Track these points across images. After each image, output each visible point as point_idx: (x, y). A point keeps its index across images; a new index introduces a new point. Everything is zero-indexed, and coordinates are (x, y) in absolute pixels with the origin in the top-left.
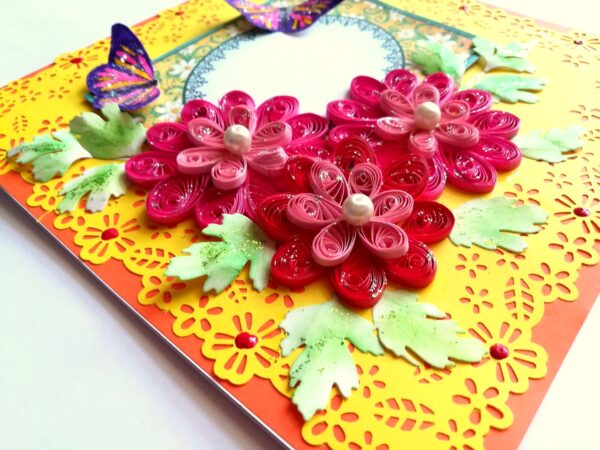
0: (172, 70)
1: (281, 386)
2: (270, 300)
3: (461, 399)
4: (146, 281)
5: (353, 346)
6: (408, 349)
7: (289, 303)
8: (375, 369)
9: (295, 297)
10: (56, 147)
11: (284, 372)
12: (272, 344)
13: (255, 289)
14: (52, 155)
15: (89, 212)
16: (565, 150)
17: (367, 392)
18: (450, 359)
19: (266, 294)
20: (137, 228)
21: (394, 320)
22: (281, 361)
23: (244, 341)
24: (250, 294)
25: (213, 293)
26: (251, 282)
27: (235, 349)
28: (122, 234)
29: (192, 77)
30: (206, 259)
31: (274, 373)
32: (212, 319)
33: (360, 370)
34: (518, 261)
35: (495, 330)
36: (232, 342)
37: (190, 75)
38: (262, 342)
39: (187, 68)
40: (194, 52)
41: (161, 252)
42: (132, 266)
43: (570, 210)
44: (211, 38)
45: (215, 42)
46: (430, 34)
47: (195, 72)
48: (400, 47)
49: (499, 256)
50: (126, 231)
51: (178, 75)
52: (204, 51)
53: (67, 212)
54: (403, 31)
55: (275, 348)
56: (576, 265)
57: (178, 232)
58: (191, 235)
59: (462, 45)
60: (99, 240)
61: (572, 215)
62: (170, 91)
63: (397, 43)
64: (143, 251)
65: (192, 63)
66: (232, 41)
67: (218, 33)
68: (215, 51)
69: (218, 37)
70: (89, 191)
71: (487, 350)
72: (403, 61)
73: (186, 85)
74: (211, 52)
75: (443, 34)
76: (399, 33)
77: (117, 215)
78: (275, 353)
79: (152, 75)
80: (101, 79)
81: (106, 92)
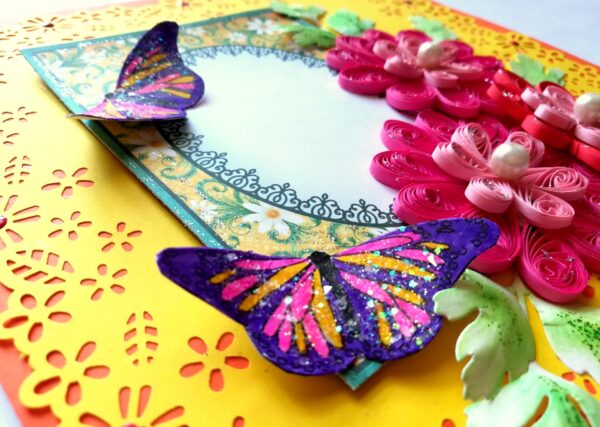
0: (273, 235)
29: (307, 210)
37: (301, 213)
39: (274, 215)
40: (217, 202)
43: (512, 47)
44: (169, 177)
45: (186, 175)
46: (246, 27)
47: (290, 205)
48: (264, 47)
49: (569, 82)
51: (295, 228)
52: (216, 190)
54: (229, 37)
56: (565, 60)
59: (276, 20)
61: (518, 48)
62: (345, 241)
63: (252, 46)
65: (258, 208)
66: (194, 157)
67: (156, 168)
68: (225, 178)
69: (168, 169)
72: (294, 53)
73: (329, 219)
74: (226, 183)
75: (251, 21)
76: (231, 40)
79: (292, 260)
80: (301, 346)
81: (347, 338)
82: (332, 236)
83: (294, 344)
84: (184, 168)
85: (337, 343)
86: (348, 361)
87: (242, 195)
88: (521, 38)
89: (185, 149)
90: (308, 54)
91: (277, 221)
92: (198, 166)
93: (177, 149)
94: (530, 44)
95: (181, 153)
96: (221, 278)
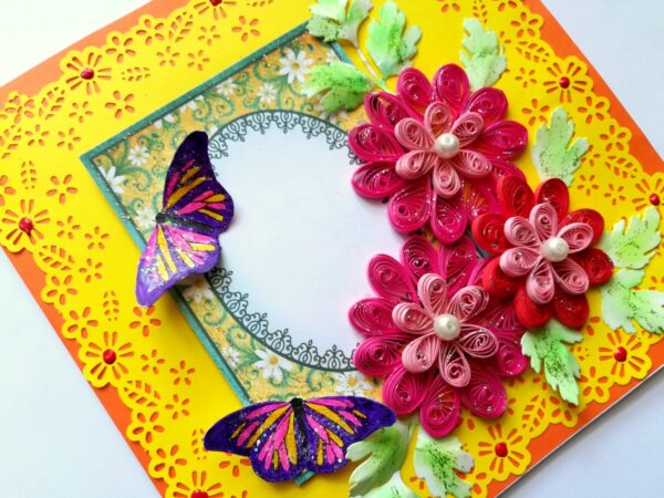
0: (271, 380)
1: (655, 339)
2: (591, 332)
4: (555, 420)
5: (636, 288)
6: (646, 254)
7: (596, 320)
8: (654, 279)
9: (592, 313)
11: (647, 334)
12: (625, 338)
13: (579, 343)
16: (496, 51)
18: (656, 231)
19: (586, 335)
21: (624, 255)
22: (639, 335)
23: (621, 356)
24: (583, 346)
25: (580, 371)
26: (576, 342)
27: (626, 363)
28: (504, 440)
29: (296, 357)
30: (561, 374)
31: (647, 342)
32: (598, 375)
33: (653, 288)
34: (594, 151)
35: (639, 195)
36: (620, 364)
37: (292, 359)
38: (624, 345)
39: (274, 362)
40: (239, 349)
41: (529, 408)
42: (539, 431)
43: (560, 89)
44: (209, 324)
45: (221, 321)
46: (278, 69)
47: (285, 352)
48: (292, 112)
49: (587, 162)
50: (500, 436)
51: (286, 374)
52: (239, 336)
53: (470, 490)
54: (259, 94)
55: (629, 337)
56: (607, 116)
57: (511, 392)
58: (517, 383)
59: (311, 47)
60: (506, 459)
61: (565, 90)
62: (315, 385)
63: (281, 111)
64: (525, 422)
65: (265, 355)
66: (226, 300)
67: (200, 314)
68: (246, 323)
69: (209, 314)
70: (454, 469)
71: (653, 206)
72: (320, 120)
73: (309, 366)
74: (245, 329)
75: (284, 55)
76: (262, 100)
77: (481, 444)
78: (633, 337)
79: (279, 404)
80: (276, 466)
81: (300, 459)
82: (308, 381)
83: (272, 465)
84: (219, 312)
85: (294, 462)
86: (298, 472)
87: (255, 341)
88: (579, 69)
89: (219, 290)
90: (333, 121)
91: (276, 367)
92: (228, 310)
93: (213, 289)
94: (584, 83)
95: (217, 294)
96: (237, 432)
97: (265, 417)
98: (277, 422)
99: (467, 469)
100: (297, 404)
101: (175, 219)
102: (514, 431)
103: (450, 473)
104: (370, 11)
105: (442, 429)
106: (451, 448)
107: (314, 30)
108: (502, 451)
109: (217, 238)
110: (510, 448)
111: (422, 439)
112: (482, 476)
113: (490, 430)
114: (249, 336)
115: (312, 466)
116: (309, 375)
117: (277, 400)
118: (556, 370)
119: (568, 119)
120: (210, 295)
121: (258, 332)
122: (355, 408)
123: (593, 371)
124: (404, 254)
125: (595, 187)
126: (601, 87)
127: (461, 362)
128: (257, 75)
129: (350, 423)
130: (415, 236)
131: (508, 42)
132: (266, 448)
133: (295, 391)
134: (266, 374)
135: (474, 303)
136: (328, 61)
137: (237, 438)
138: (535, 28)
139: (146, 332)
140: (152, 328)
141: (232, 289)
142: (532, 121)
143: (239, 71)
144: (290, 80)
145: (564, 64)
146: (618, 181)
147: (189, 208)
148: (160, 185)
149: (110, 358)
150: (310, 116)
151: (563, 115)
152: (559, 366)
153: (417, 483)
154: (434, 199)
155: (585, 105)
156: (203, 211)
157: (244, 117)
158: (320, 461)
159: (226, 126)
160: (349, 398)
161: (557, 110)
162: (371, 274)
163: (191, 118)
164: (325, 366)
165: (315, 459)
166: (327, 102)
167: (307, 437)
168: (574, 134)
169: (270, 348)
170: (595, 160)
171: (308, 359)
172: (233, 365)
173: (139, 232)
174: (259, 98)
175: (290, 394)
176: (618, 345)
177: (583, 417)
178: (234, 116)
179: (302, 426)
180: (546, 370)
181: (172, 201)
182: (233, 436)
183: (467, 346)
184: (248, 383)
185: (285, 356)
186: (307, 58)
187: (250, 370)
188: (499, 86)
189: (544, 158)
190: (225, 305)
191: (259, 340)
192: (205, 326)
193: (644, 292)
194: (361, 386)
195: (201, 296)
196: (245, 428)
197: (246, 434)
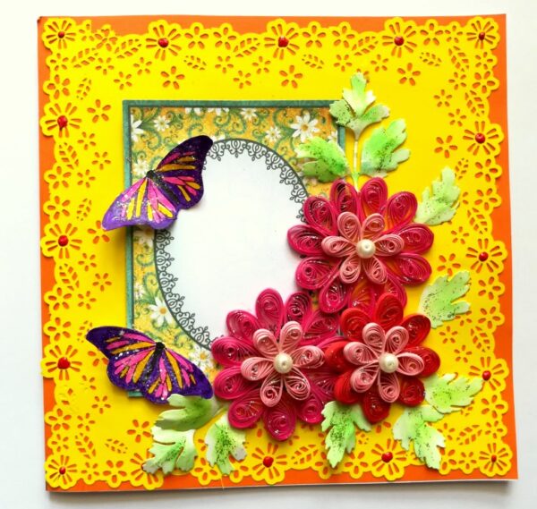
0: (154, 322)
1: (417, 463)
2: (379, 430)
3: (485, 411)
4: (315, 468)
5: (430, 423)
6: (452, 406)
7: (388, 425)
8: (446, 426)
9: (388, 420)
10: (178, 449)
11: (414, 456)
12: (398, 449)
13: (366, 432)
14: (182, 454)
15: (241, 461)
16: (451, 204)
17: (450, 438)
18: (471, 396)
19: (374, 430)
20: (276, 447)
21: (437, 397)
22: (409, 453)
23: (387, 458)
24: (367, 436)
25: (353, 449)
26: (364, 430)
27: (386, 465)
28: (274, 457)
29: (178, 318)
30: (338, 442)
31: (410, 460)
32: (363, 460)
33: (440, 431)
34: (469, 317)
35: (479, 365)
36: (382, 462)
37: (175, 318)
38: (394, 452)
39: (163, 311)
40: (146, 290)
41: (304, 449)
42: (300, 467)
43: (477, 259)
44: (139, 262)
45: (146, 265)
46: (292, 122)
47: (174, 310)
48: (281, 158)
49: (459, 320)
50: (274, 453)
51: (165, 324)
52: (152, 282)
53: (232, 471)
54: (268, 132)
55: (401, 450)
56: (496, 299)
57: (299, 431)
58: (307, 428)
59: (324, 120)
60: (267, 469)
61: (480, 262)
62: (179, 342)
63: (275, 153)
64: (295, 455)
65: (160, 304)
66: (158, 254)
67: (137, 252)
68: (161, 276)
69: (142, 256)
70: (230, 453)
71: (481, 379)
72: (296, 175)
73: (183, 329)
74: (159, 280)
75: (302, 115)
76: (267, 137)
77: (258, 450)
78: (403, 452)
79: (149, 340)
80: (122, 375)
81: (139, 381)
82: (176, 337)
83: (120, 374)
84: (149, 258)
85: (135, 381)
86: (133, 388)
87: (160, 292)
88: (500, 254)
89: (158, 245)
90: (305, 182)
91: (162, 316)
92: (155, 261)
93: (155, 242)
94: (497, 266)
95: (155, 246)
96: (112, 340)
97: (135, 341)
98: (141, 349)
99: (238, 458)
100: (160, 348)
101: (160, 181)
102: (284, 456)
103: (226, 452)
104: (384, 118)
105: (239, 423)
106: (237, 439)
107: (334, 110)
108: (268, 462)
109: (178, 211)
110: (274, 464)
111: (223, 421)
112: (245, 468)
113: (270, 445)
114: (157, 286)
115: (143, 390)
116: (180, 334)
117: (150, 336)
118: (336, 437)
119: (467, 283)
120: (150, 244)
121: (165, 287)
122: (193, 374)
123: (362, 455)
124: (290, 299)
125: (453, 341)
126: (506, 277)
127: (278, 390)
128: (275, 118)
129: (183, 380)
130: (305, 292)
131: (466, 202)
132: (123, 361)
133: (164, 338)
134: (153, 316)
135: (311, 360)
136: (329, 137)
137: (109, 343)
138: (492, 205)
139: (96, 240)
140: (101, 240)
141: (167, 249)
142: (441, 268)
143: (264, 107)
144: (295, 135)
145: (492, 244)
146: (471, 347)
147: (173, 180)
148: (164, 152)
149: (63, 242)
150: (291, 169)
151: (466, 279)
152: (340, 437)
153: (202, 445)
154: (334, 277)
155: (486, 281)
156: (180, 188)
157: (248, 141)
158: (151, 391)
159: (231, 140)
160: (193, 365)
161: (464, 272)
162: (260, 298)
163: (212, 120)
164: (193, 335)
165: (149, 388)
166: (308, 167)
167: (153, 370)
168: (464, 296)
169: (166, 302)
170: (466, 322)
171: (185, 324)
172: (136, 297)
173: (131, 174)
174: (267, 134)
175: (160, 338)
176: (390, 450)
177: (334, 477)
178: (241, 136)
179: (154, 363)
180: (330, 433)
181: (165, 168)
182: (108, 341)
183: (289, 383)
184: (139, 314)
185: (172, 313)
186: (316, 126)
187: (145, 307)
188: (434, 230)
189: (431, 298)
190: (155, 257)
191: (163, 292)
192: (135, 261)
193: (432, 430)
194: (207, 362)
195: (146, 241)
196: (119, 340)
197: (116, 345)
